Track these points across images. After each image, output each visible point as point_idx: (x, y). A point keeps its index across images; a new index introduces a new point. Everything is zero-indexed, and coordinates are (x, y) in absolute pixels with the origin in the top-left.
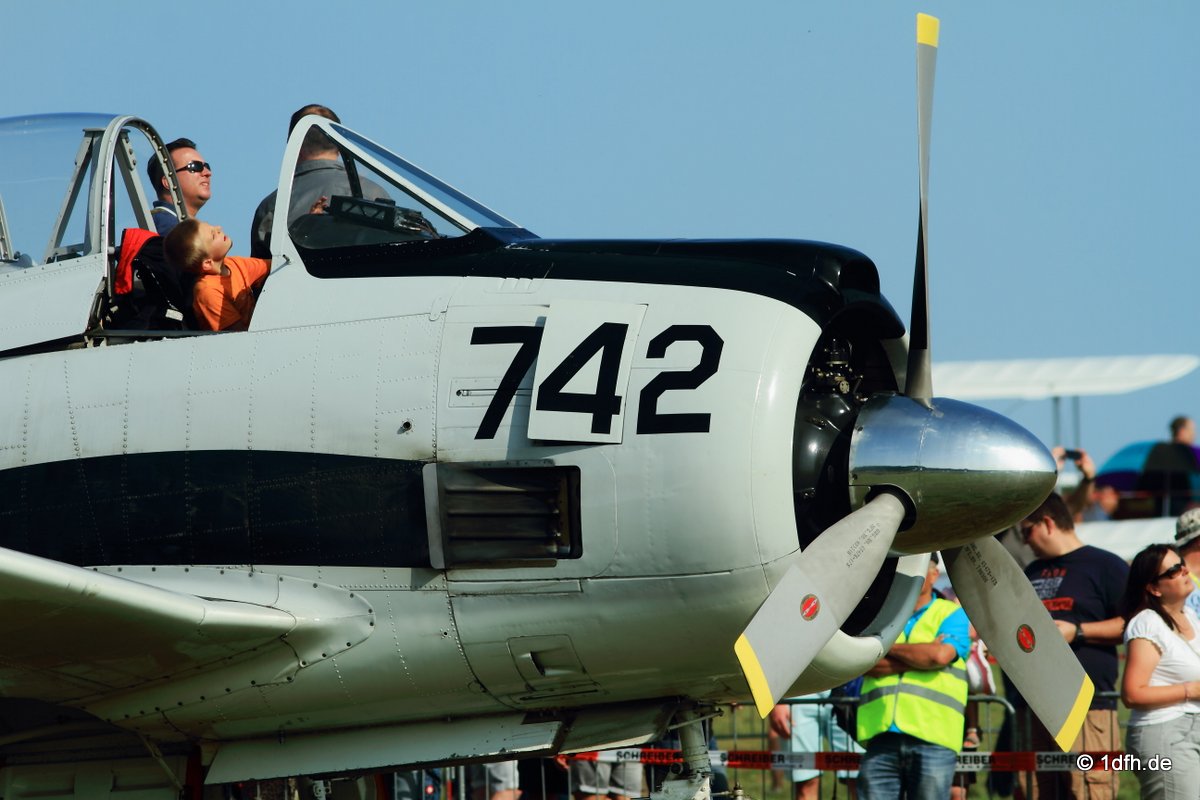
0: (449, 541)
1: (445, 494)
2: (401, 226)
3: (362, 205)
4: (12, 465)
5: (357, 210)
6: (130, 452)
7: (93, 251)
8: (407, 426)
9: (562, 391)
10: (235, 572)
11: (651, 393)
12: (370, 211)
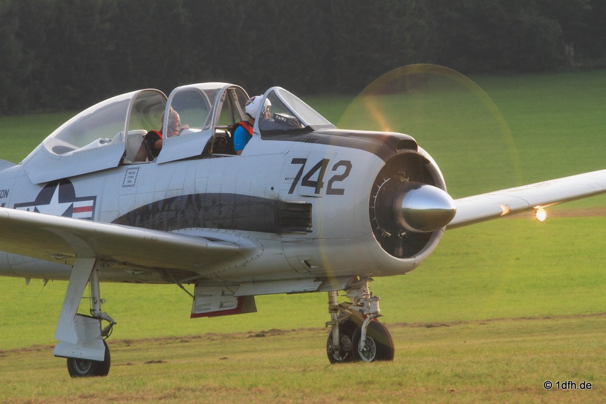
0: (281, 225)
2: (290, 123)
3: (281, 116)
4: (179, 195)
5: (279, 118)
6: (207, 192)
7: (211, 128)
8: (272, 188)
9: (309, 180)
10: (230, 232)
11: (331, 182)
12: (283, 119)
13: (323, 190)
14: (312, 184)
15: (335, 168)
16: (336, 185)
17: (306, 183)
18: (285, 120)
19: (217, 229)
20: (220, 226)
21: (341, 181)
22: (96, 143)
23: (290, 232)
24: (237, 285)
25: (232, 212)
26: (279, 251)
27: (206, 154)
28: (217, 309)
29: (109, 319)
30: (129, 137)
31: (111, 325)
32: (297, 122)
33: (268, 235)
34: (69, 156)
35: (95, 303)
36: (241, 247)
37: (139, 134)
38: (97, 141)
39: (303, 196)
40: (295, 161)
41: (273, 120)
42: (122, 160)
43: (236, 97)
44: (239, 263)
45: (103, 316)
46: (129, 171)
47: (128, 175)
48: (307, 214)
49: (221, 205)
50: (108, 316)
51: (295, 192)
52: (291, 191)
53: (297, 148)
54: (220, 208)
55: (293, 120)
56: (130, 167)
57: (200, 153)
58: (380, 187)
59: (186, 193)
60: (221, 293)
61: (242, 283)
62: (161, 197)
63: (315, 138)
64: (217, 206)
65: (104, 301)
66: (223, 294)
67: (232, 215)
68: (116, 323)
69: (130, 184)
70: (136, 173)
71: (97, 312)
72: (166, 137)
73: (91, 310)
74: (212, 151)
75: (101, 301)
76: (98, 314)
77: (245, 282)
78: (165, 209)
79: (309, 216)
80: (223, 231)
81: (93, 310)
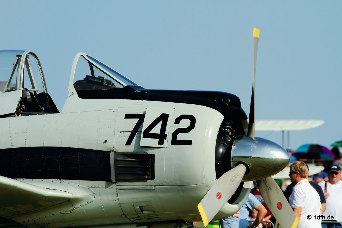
0: (117, 174)
1: (116, 161)
5: (93, 79)
8: (105, 141)
11: (175, 134)
16: (181, 137)
18: (100, 81)
21: (187, 132)
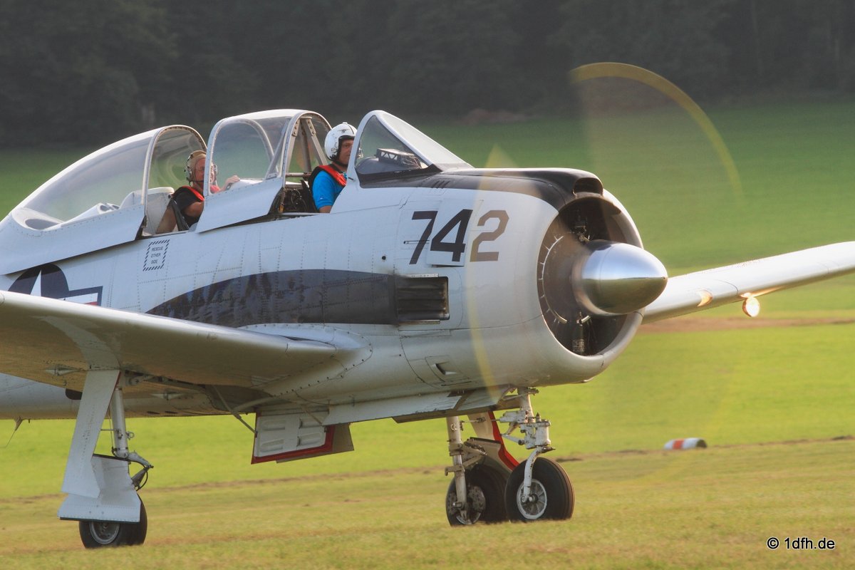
0: (399, 312)
2: (404, 163)
3: (389, 153)
4: (236, 276)
5: (387, 155)
6: (280, 270)
7: (280, 176)
8: (384, 258)
9: (443, 241)
10: (318, 326)
11: (477, 243)
12: (392, 156)
13: (466, 255)
14: (447, 247)
15: (482, 222)
16: (485, 247)
17: (438, 245)
18: (396, 158)
19: (298, 324)
20: (304, 319)
21: (493, 240)
22: (95, 210)
23: (414, 321)
24: (326, 409)
25: (320, 296)
26: (397, 351)
27: (274, 214)
28: (293, 448)
29: (141, 461)
30: (150, 198)
31: (146, 470)
32: (413, 160)
33: (379, 328)
34: (56, 230)
35: (120, 438)
36: (337, 348)
37: (163, 194)
38: (98, 207)
39: (433, 266)
40: (418, 215)
41: (377, 159)
42: (140, 231)
43: (313, 130)
44: (334, 372)
45: (132, 457)
46: (152, 246)
47: (151, 252)
48: (440, 293)
49: (302, 288)
50: (140, 458)
51: (419, 261)
52: (414, 260)
53: (421, 197)
54: (302, 291)
55: (408, 157)
56: (152, 240)
57: (265, 212)
58: (550, 250)
59: (247, 272)
60: (299, 422)
61: (333, 405)
62: (206, 281)
63: (446, 180)
64: (297, 289)
65: (131, 435)
66: (301, 426)
67: (321, 302)
68: (152, 467)
69: (155, 265)
70: (164, 248)
71: (123, 451)
72: (210, 193)
73: (114, 450)
74: (282, 209)
75: (128, 435)
76: (125, 455)
77: (338, 405)
78: (214, 299)
79: (443, 295)
80: (307, 325)
81: (116, 450)
